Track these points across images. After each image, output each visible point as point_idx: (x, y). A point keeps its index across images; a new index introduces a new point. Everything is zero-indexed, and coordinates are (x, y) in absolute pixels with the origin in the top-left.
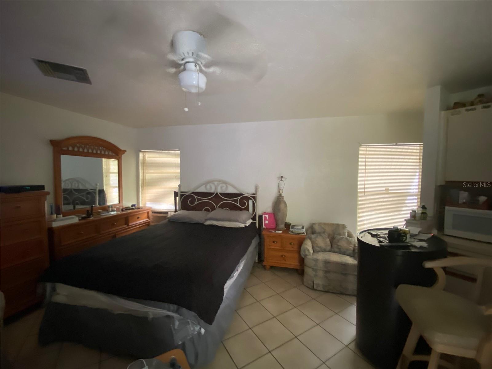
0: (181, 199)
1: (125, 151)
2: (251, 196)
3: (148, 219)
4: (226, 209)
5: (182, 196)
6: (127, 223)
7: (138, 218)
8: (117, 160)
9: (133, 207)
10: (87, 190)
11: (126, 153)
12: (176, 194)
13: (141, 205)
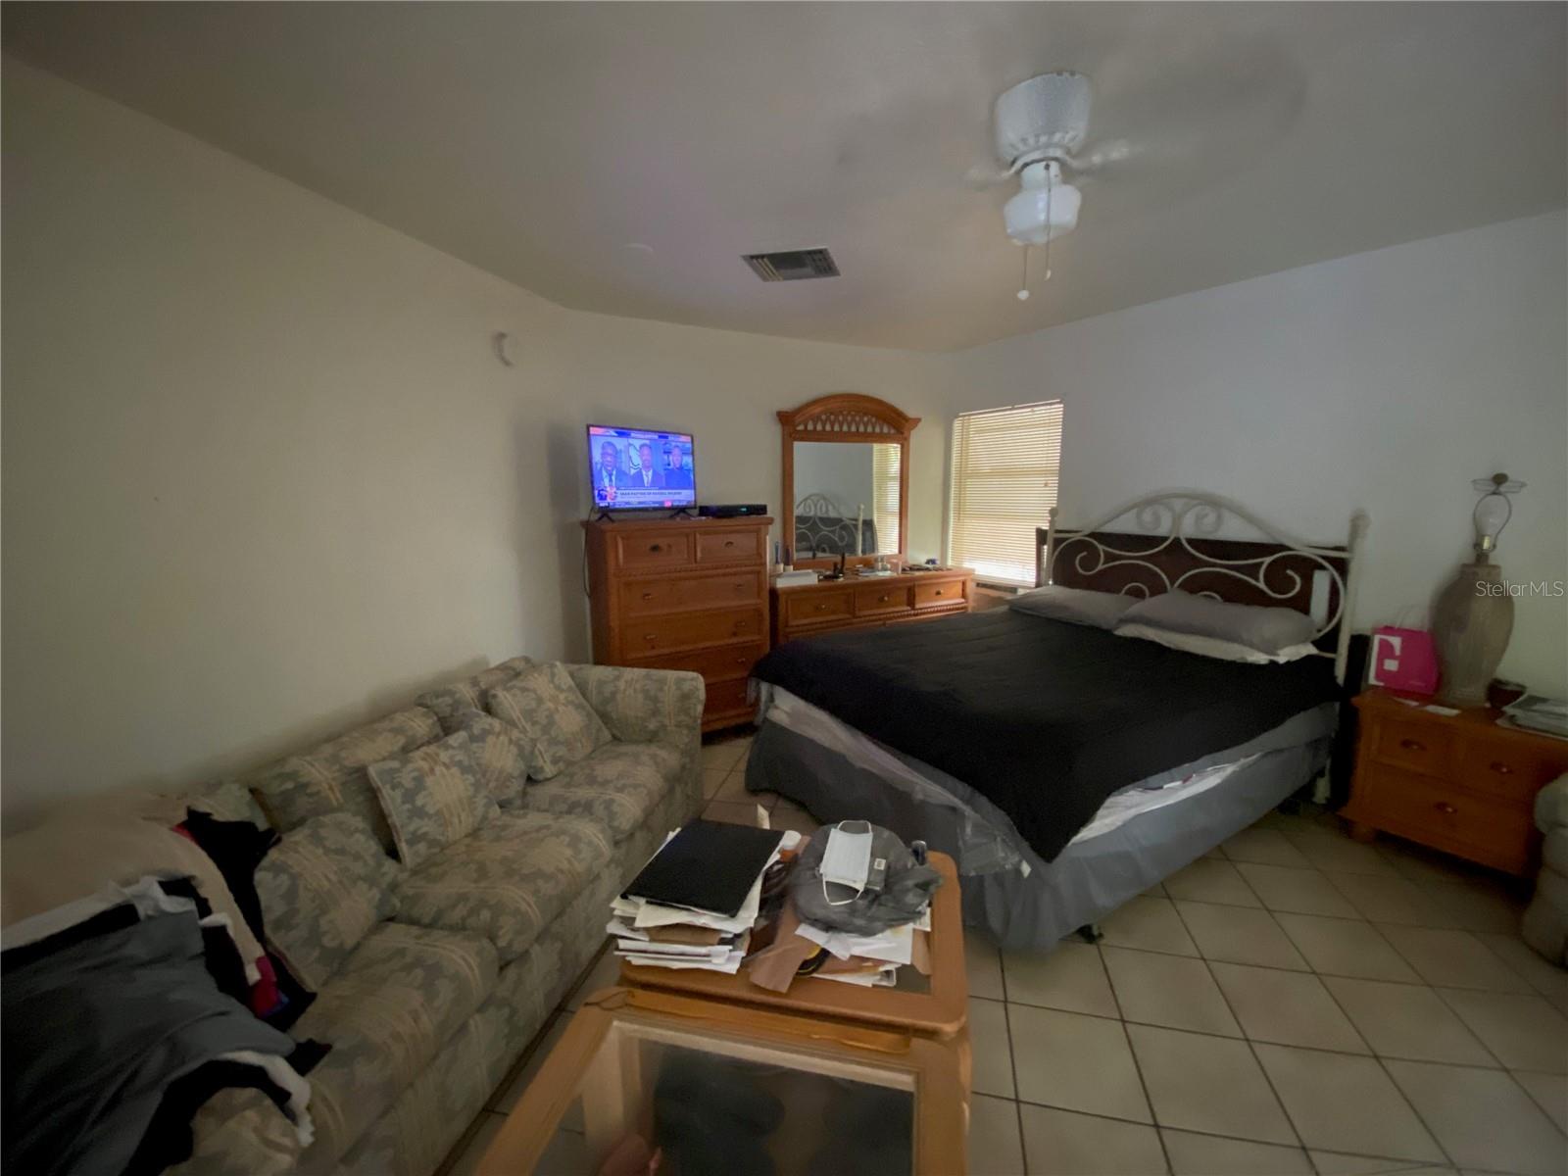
0: (1054, 551)
1: (918, 420)
2: (1324, 558)
3: (963, 600)
4: (1205, 596)
5: (1057, 542)
6: (911, 603)
7: (938, 593)
8: (899, 446)
9: (930, 566)
10: (840, 520)
11: (920, 425)
12: (1042, 536)
13: (950, 563)
